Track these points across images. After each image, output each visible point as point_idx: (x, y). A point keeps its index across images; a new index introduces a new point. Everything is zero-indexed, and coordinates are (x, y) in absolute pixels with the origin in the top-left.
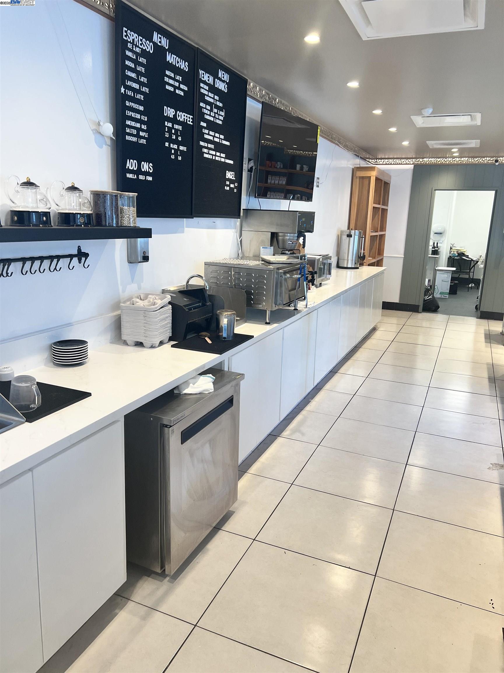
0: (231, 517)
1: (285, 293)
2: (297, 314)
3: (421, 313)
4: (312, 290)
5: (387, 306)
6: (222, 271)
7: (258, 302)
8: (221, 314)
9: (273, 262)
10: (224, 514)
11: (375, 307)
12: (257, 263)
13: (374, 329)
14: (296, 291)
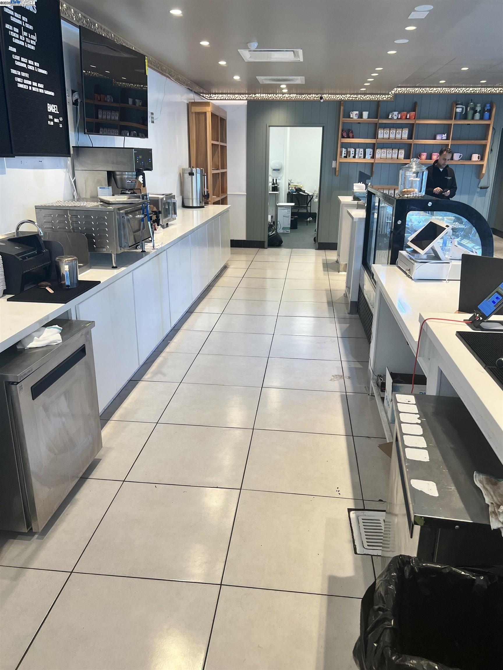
0: (97, 465)
1: (129, 234)
2: (145, 256)
3: (267, 248)
4: (159, 230)
5: (235, 244)
6: (57, 215)
7: (101, 246)
8: (61, 261)
9: (112, 203)
10: (90, 463)
11: (223, 246)
12: (96, 204)
13: (225, 268)
14: (140, 232)
